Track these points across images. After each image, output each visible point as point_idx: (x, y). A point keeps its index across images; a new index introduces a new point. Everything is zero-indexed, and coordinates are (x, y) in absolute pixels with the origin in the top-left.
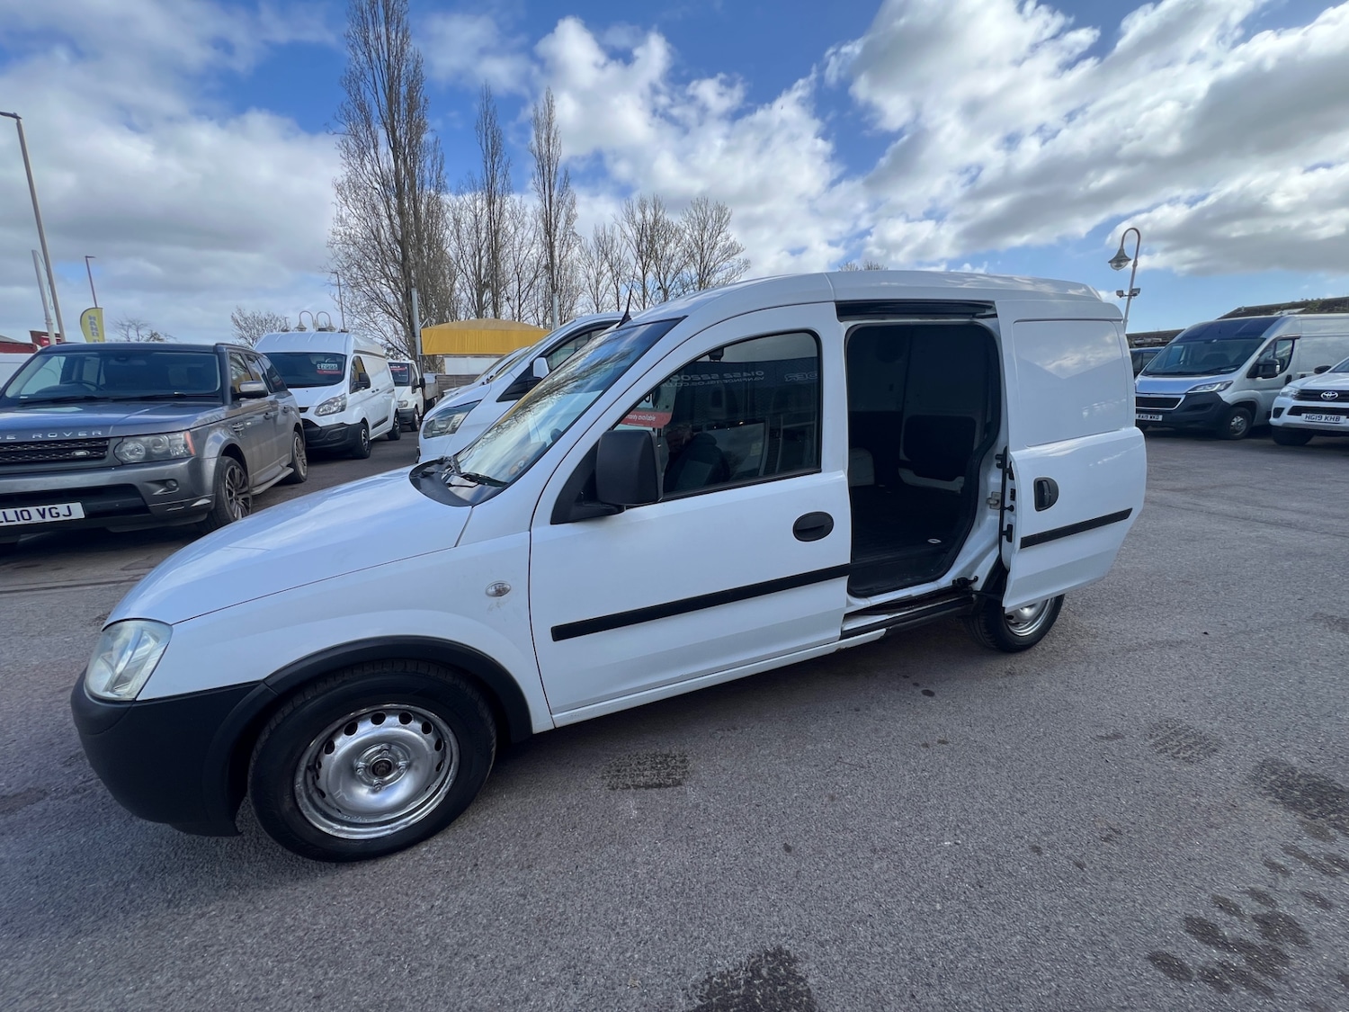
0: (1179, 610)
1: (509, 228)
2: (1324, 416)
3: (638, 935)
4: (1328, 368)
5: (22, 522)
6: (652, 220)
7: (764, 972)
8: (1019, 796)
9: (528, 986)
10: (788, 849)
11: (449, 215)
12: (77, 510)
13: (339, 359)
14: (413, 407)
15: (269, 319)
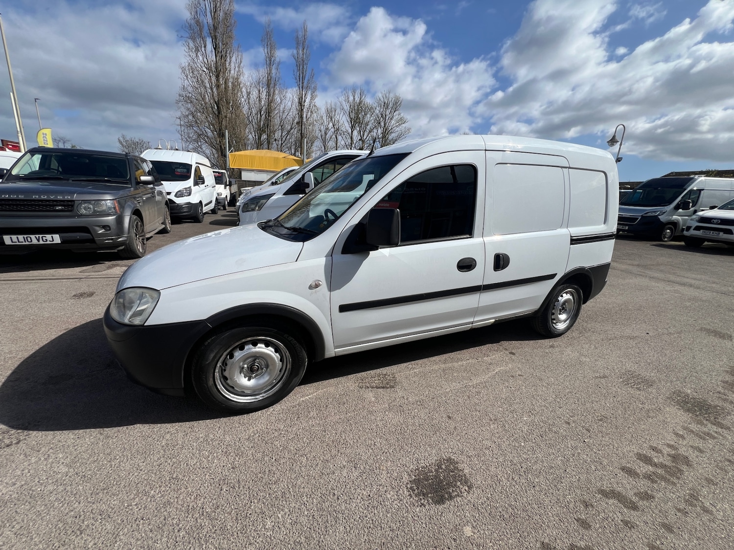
0: (634, 322)
1: (278, 99)
2: (712, 232)
3: (382, 450)
4: (717, 207)
5: (27, 243)
6: (358, 101)
7: (443, 467)
8: (558, 400)
9: (333, 468)
10: (449, 417)
11: (244, 90)
12: (57, 239)
13: (188, 167)
14: (225, 197)
15: (140, 142)
